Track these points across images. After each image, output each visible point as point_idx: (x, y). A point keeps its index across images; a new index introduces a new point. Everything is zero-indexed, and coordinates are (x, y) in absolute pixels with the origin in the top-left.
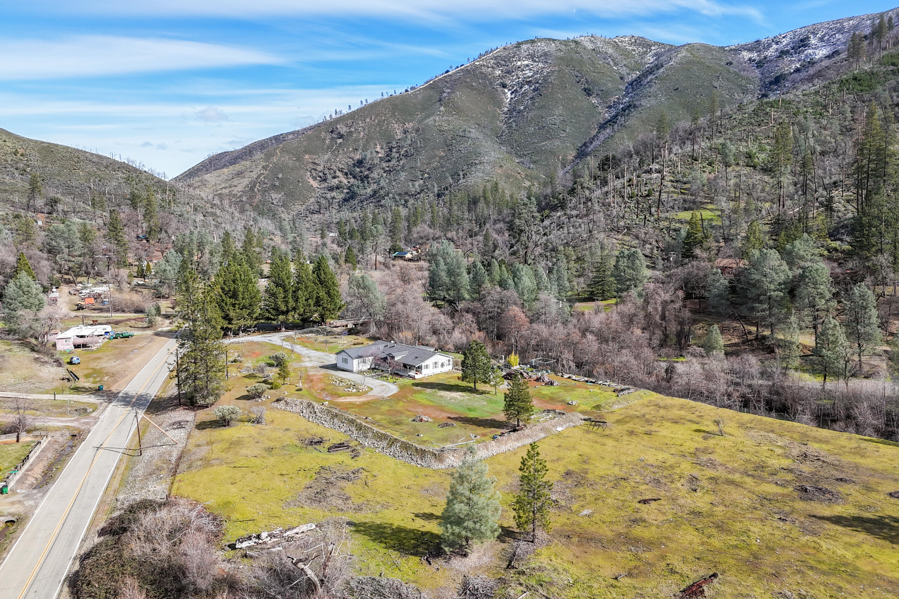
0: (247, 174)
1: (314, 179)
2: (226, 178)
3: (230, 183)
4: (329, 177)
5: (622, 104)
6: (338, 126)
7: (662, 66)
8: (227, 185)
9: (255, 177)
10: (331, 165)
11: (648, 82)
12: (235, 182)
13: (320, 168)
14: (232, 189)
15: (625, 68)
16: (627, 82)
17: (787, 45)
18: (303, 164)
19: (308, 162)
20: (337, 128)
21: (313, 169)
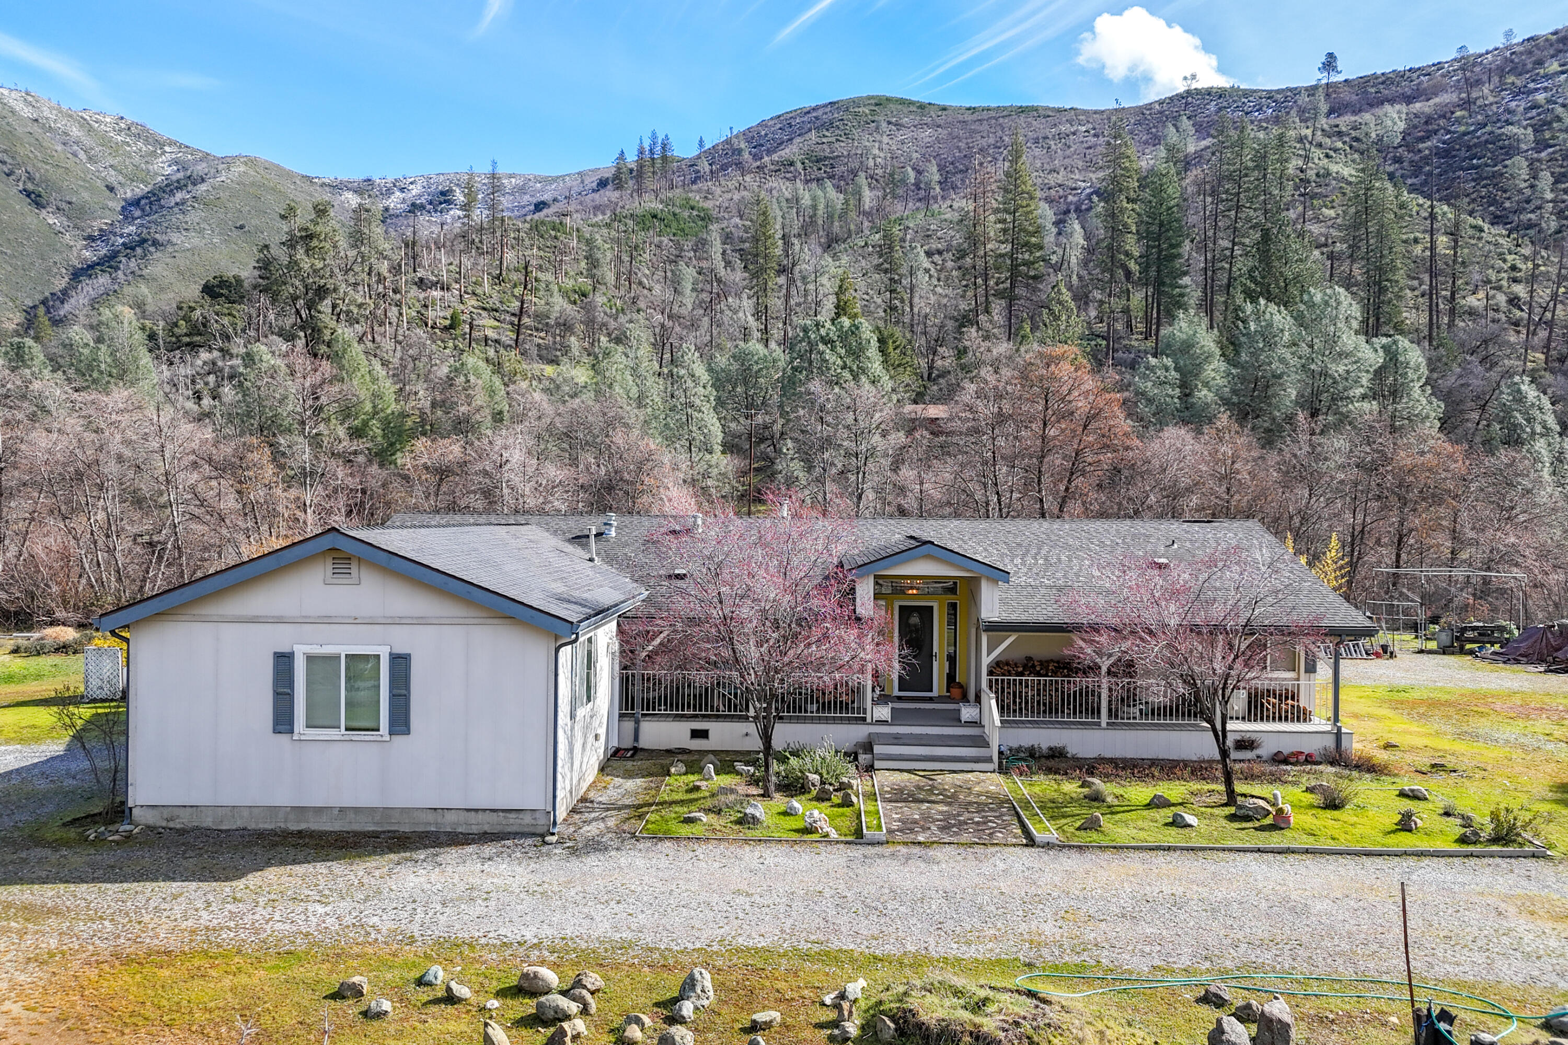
5: (122, 236)
7: (203, 180)
11: (177, 204)
15: (113, 173)
16: (125, 200)
17: (420, 196)
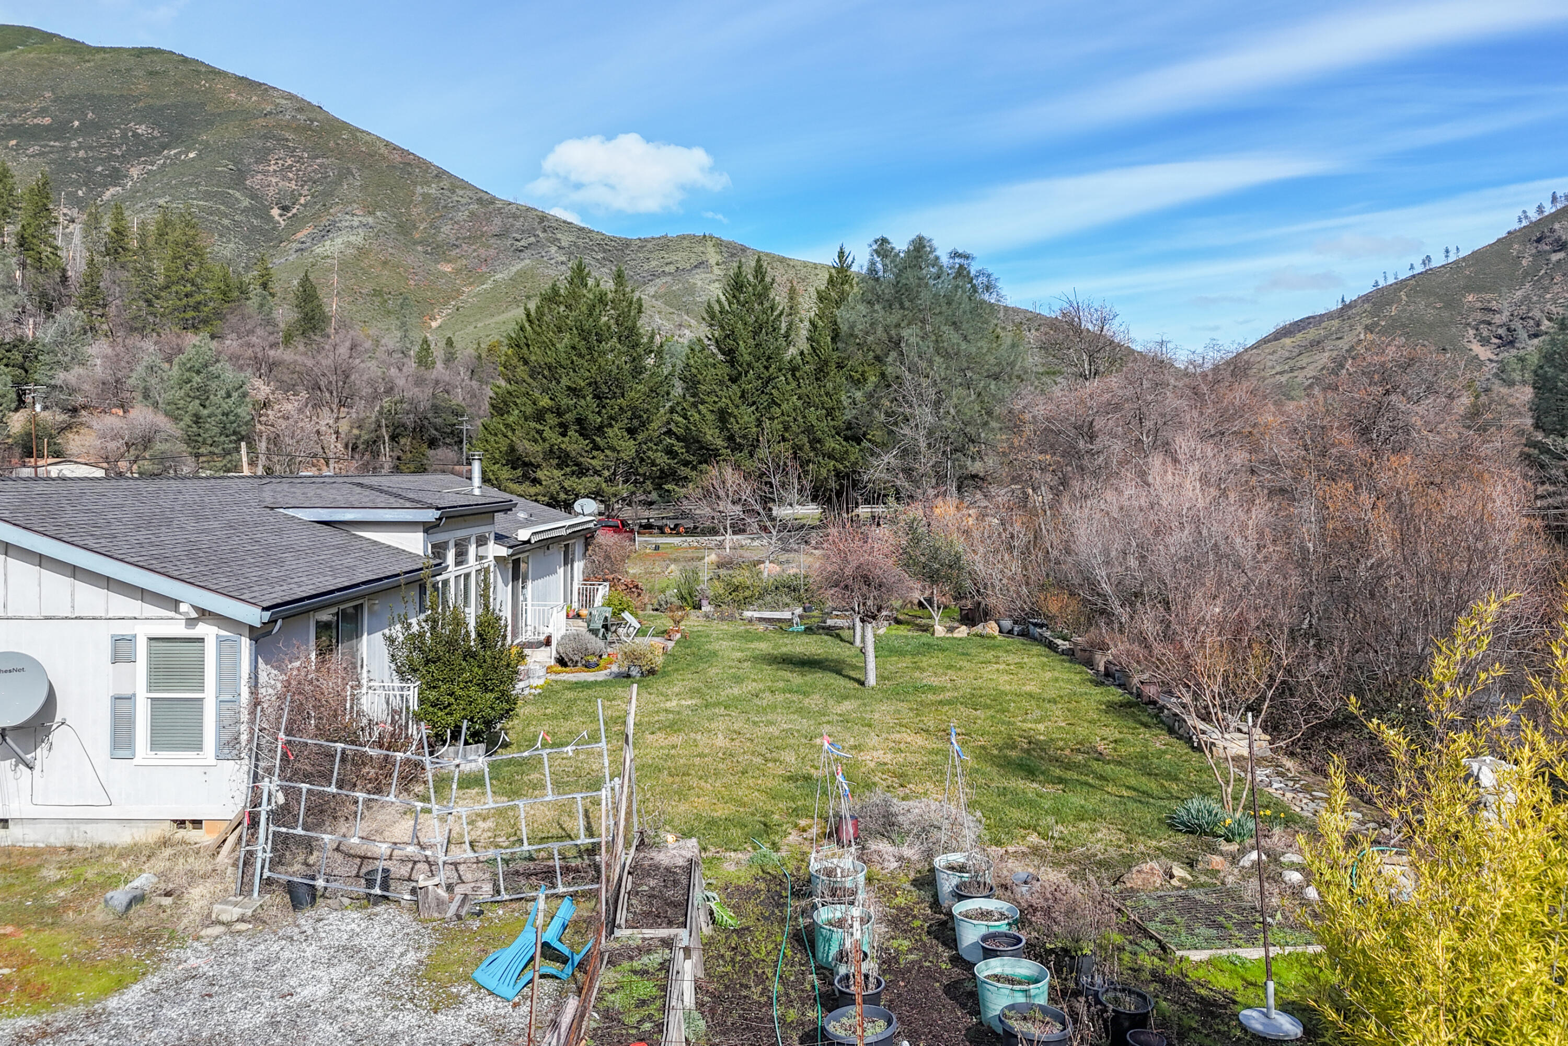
0: (1328, 345)
1: (1484, 342)
2: (1287, 354)
3: (1291, 363)
4: (1522, 334)
6: (1557, 226)
8: (1287, 367)
9: (1346, 347)
10: (1529, 310)
12: (1304, 361)
13: (1497, 319)
14: (1296, 374)
18: (1460, 313)
19: (1472, 309)
20: (1552, 231)
21: (1484, 322)
